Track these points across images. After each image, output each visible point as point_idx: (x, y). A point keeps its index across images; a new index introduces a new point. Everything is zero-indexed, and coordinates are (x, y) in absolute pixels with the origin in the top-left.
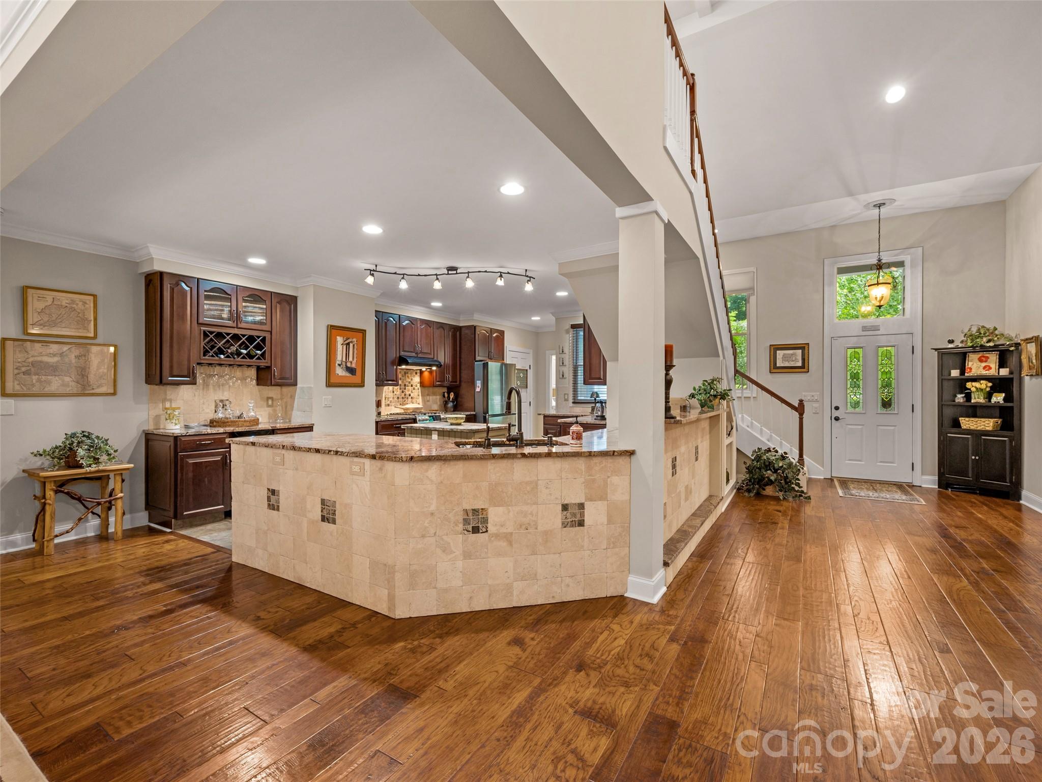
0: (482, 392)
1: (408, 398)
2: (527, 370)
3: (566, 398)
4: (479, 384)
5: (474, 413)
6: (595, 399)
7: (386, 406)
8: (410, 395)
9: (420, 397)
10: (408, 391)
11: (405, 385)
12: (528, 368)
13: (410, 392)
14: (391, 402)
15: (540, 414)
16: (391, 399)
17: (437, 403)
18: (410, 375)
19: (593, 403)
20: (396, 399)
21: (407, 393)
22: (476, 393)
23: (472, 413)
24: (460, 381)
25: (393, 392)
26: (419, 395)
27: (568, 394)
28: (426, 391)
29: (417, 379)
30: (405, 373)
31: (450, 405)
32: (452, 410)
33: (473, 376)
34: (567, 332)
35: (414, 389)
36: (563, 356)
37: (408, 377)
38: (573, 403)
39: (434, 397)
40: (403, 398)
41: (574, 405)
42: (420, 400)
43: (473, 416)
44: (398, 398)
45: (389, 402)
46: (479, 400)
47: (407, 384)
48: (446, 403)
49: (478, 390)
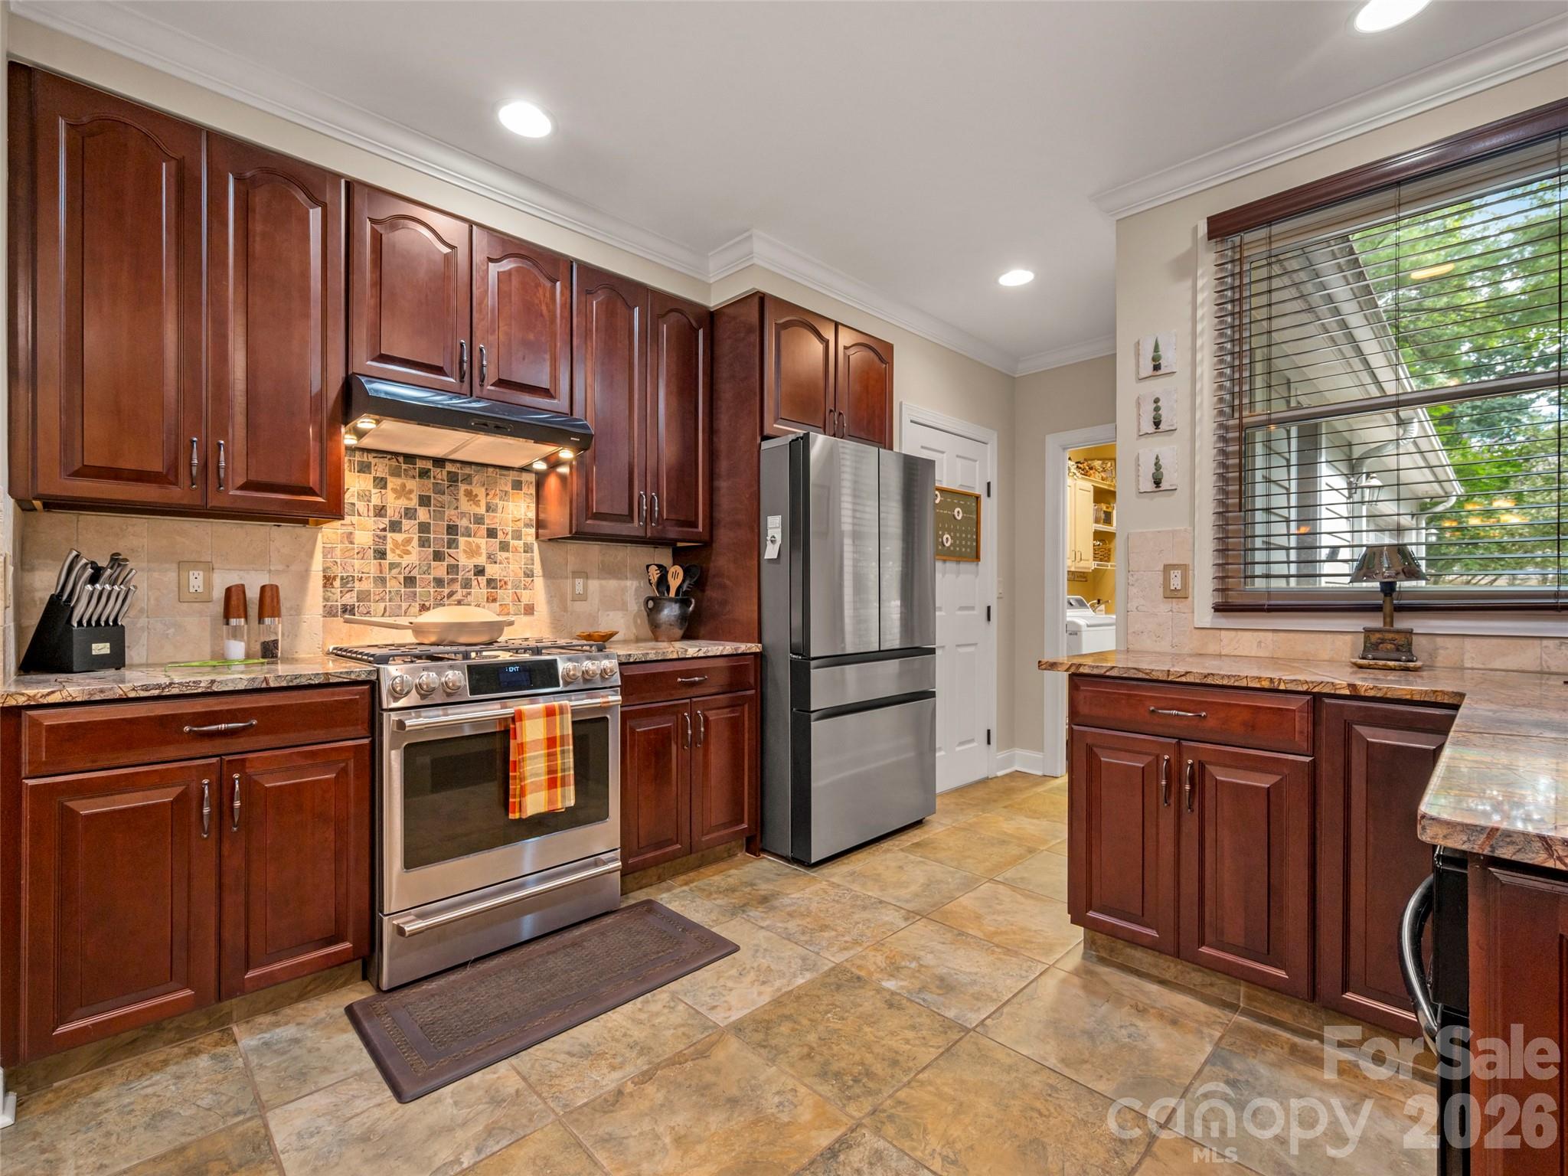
0: (786, 559)
1: (467, 585)
2: (977, 498)
3: (1176, 582)
4: (775, 527)
5: (755, 648)
6: (1388, 588)
7: (330, 612)
8: (480, 571)
9: (539, 582)
10: (473, 552)
11: (452, 529)
12: (979, 490)
13: (481, 560)
14: (363, 596)
15: (1053, 666)
16: (367, 585)
17: (623, 607)
18: (480, 492)
19: (1377, 608)
20: (393, 585)
21: (466, 562)
22: (765, 567)
23: (743, 647)
24: (712, 523)
25: (381, 554)
26: (529, 574)
27: (1184, 568)
28: (571, 559)
29: (518, 509)
30: (453, 478)
31: (670, 612)
32: (679, 633)
33: (757, 496)
34: (1184, 268)
35: (504, 547)
36: (1157, 387)
37: (469, 494)
38: (1219, 609)
39: (612, 584)
40: (439, 582)
41: (1224, 621)
42: (538, 592)
43: (749, 662)
44: (410, 581)
45: (350, 599)
46: (776, 589)
47: (463, 523)
48: (653, 607)
49: (771, 552)
